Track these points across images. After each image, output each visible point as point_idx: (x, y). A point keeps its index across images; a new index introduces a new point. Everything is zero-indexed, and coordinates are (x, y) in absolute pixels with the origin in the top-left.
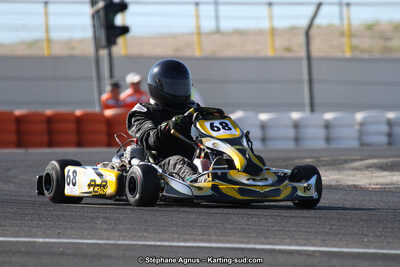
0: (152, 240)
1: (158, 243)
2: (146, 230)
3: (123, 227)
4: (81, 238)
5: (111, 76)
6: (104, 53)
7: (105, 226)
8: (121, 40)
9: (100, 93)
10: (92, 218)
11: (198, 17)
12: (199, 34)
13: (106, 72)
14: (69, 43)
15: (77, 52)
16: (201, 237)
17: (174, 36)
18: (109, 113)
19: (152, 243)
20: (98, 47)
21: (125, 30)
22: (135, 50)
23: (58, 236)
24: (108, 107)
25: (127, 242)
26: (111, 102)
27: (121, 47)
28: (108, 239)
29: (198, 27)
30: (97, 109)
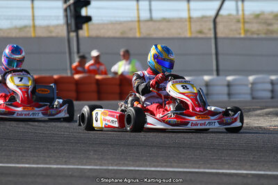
0: (133, 166)
1: (137, 169)
2: (126, 159)
3: (108, 157)
4: (82, 165)
5: (78, 52)
6: (73, 35)
7: (96, 157)
8: (85, 26)
10: (85, 151)
11: (138, 10)
12: (139, 21)
13: (75, 49)
14: (48, 27)
15: (54, 34)
16: (165, 164)
17: (121, 23)
18: (77, 77)
20: (69, 31)
22: (94, 33)
23: (66, 163)
25: (115, 168)
27: (85, 32)
29: (139, 17)
30: (69, 75)
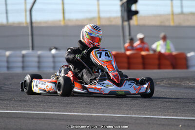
0: (149, 115)
1: (152, 117)
2: (146, 110)
3: (135, 108)
4: (114, 114)
5: (130, 35)
6: (126, 23)
7: (126, 108)
8: (134, 18)
9: (124, 43)
10: (120, 104)
11: (172, 6)
12: (173, 14)
13: (127, 33)
14: (109, 19)
15: (113, 23)
16: (173, 114)
17: (160, 16)
18: (128, 53)
19: (149, 116)
20: (123, 21)
21: (136, 13)
22: (141, 22)
23: (103, 113)
24: (128, 50)
25: (137, 116)
26: (130, 48)
27: (135, 21)
28: (127, 114)
29: (172, 11)
30: (123, 51)
